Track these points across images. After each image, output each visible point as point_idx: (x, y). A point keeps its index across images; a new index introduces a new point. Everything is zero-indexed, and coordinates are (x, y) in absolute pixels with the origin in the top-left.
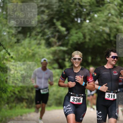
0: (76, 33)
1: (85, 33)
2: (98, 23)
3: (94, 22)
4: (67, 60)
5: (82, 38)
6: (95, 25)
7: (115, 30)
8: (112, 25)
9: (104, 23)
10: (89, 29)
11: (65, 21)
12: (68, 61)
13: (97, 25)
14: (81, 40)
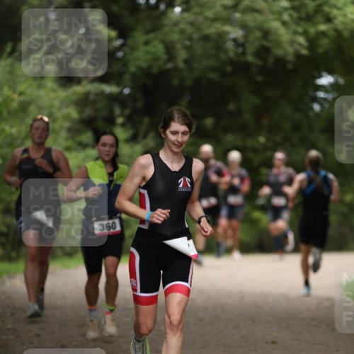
0: (146, 43)
1: (173, 42)
2: (210, 14)
3: (196, 10)
4: (120, 120)
5: (164, 57)
6: (200, 19)
7: (258, 34)
8: (250, 19)
9: (225, 13)
10: (182, 32)
11: (115, 8)
12: (123, 125)
13: (206, 19)
14: (161, 63)
